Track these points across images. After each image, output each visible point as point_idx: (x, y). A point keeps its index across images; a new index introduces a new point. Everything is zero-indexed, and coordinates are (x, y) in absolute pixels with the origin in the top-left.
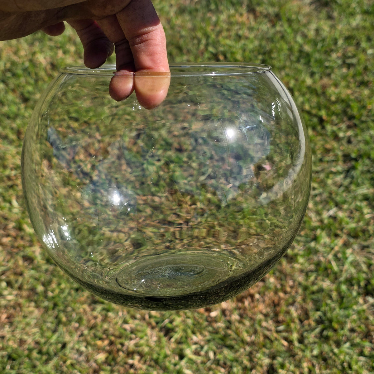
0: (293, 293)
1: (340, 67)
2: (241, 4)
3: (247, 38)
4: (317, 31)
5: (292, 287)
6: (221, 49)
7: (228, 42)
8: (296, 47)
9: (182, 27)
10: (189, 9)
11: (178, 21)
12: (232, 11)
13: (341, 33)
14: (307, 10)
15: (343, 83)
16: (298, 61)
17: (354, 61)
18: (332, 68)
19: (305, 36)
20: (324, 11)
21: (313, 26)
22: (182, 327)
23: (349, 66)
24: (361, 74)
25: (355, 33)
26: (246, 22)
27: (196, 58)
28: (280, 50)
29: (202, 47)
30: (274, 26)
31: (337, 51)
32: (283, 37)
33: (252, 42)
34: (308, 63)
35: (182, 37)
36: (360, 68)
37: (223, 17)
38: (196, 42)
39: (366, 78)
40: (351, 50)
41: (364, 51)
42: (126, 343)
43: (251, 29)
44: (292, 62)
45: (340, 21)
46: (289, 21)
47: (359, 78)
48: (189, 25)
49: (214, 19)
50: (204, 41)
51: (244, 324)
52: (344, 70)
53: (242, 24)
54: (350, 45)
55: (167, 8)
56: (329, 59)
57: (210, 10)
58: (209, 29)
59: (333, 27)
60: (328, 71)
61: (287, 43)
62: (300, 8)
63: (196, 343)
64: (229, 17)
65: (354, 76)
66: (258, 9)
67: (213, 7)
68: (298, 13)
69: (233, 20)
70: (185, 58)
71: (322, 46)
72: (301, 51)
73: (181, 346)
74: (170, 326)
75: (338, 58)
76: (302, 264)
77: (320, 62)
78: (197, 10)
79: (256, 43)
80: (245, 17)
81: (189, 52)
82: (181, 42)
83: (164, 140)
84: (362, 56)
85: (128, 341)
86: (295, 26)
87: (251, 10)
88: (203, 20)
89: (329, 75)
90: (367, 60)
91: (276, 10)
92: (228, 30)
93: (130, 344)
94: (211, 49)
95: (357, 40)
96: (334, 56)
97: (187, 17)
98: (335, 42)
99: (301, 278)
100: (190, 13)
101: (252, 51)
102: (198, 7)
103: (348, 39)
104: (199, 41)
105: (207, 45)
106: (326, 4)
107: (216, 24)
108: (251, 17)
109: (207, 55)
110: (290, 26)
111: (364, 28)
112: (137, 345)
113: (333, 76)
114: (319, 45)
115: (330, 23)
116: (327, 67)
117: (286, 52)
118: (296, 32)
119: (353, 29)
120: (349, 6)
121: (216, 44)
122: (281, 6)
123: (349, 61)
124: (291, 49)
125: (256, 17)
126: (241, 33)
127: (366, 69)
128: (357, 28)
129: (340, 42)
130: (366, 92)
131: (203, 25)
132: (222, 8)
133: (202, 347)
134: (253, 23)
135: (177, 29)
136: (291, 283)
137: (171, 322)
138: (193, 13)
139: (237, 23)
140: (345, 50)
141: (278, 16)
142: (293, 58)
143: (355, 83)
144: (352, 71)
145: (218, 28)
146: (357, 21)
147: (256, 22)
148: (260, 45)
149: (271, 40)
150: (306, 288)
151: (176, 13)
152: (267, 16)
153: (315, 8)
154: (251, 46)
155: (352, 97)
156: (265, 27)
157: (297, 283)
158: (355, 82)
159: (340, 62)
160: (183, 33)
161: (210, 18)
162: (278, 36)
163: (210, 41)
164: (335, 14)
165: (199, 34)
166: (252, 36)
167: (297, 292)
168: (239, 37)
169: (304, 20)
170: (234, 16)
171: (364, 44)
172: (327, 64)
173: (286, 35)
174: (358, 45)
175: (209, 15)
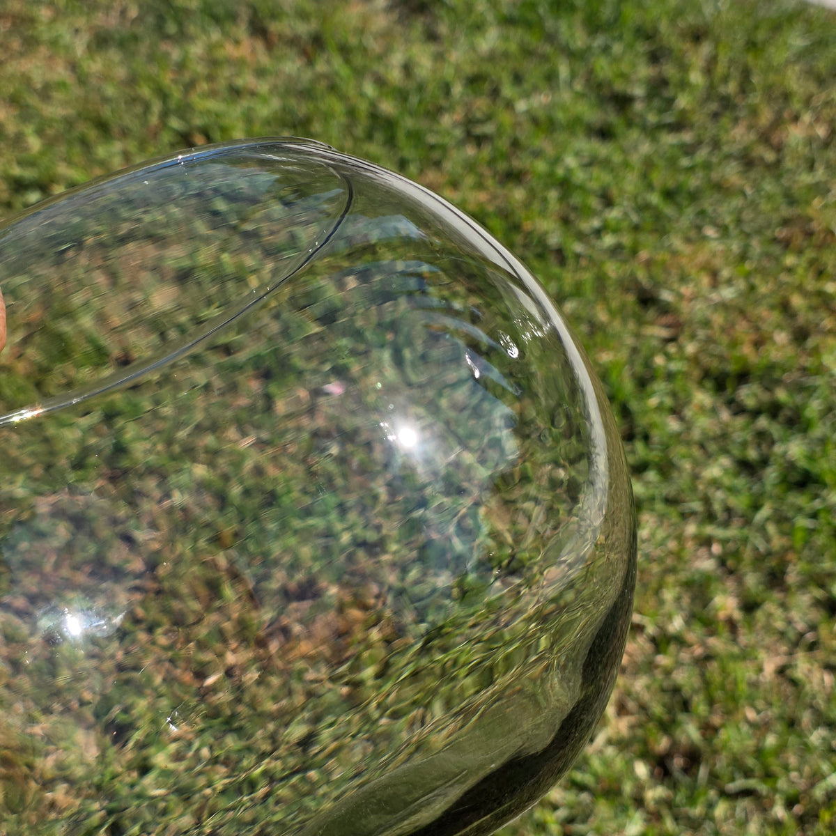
0: (380, 606)
1: (461, 143)
2: (233, 17)
3: (253, 94)
4: (407, 68)
5: (378, 597)
6: (198, 121)
7: (212, 105)
8: (363, 107)
9: (105, 77)
10: (117, 36)
11: (95, 66)
12: (215, 35)
13: (458, 69)
14: (381, 22)
15: (469, 180)
16: (369, 137)
17: (488, 129)
18: (444, 148)
19: (380, 82)
20: (419, 25)
21: (397, 58)
22: (149, 716)
23: (480, 140)
24: (506, 157)
25: (488, 68)
26: (249, 59)
27: (142, 145)
28: (327, 117)
29: (154, 120)
30: (310, 62)
31: (451, 109)
32: (333, 88)
33: (265, 101)
34: (391, 142)
35: (106, 100)
36: (503, 144)
37: (196, 49)
38: (138, 109)
39: (517, 164)
40: (481, 104)
41: (509, 105)
42: (39, 762)
43: (261, 73)
44: (356, 140)
45: (453, 42)
46: (345, 50)
47: (502, 166)
48: (121, 72)
49: (176, 54)
50: (157, 107)
51: (268, 685)
52: (470, 151)
53: (239, 64)
54: (477, 93)
55: (67, 38)
56: (435, 127)
57: (167, 37)
58: (167, 78)
59: (439, 57)
60: (436, 155)
61: (343, 98)
62: (365, 19)
63: (176, 740)
64: (211, 48)
65: (492, 162)
66: (274, 27)
67: (171, 28)
68: (361, 31)
69: (220, 54)
70: (117, 146)
71: (420, 102)
72: (374, 116)
73: (145, 752)
74: (123, 718)
75: (455, 125)
76: (395, 553)
77: (416, 137)
78: (135, 38)
79: (276, 103)
80: (245, 47)
81: (125, 133)
82: (106, 112)
83: (91, 340)
84: (505, 118)
85: (42, 759)
86: (358, 60)
87: (259, 30)
88: (152, 58)
89: (437, 164)
90: (517, 125)
91: (313, 26)
92: (210, 78)
93: (46, 765)
94: (175, 123)
95: (492, 82)
96: (446, 120)
97: (114, 55)
98: (446, 89)
99: (392, 578)
100: (122, 45)
101: (267, 122)
102: (140, 30)
103: (474, 81)
104: (147, 107)
105: (165, 115)
106: (422, 9)
107: (181, 66)
108: (260, 45)
109: (166, 138)
110: (347, 61)
111: (506, 55)
112: (60, 766)
113: (448, 165)
114: (414, 100)
115: (432, 48)
116: (432, 147)
117: (343, 120)
118: (359, 73)
119: (482, 59)
120: (470, 8)
121: (184, 110)
122: (324, 19)
123: (479, 130)
124: (352, 113)
125: (269, 46)
126: (240, 82)
127: (516, 144)
128: (492, 57)
129: (458, 89)
130: (519, 194)
131: (153, 70)
132: (192, 29)
133: (190, 744)
134: (264, 59)
135: (93, 81)
136: (375, 589)
137: (126, 710)
138: (126, 43)
139: (229, 61)
140: (468, 107)
141: (318, 42)
142: (359, 131)
143: (494, 177)
144: (486, 152)
145: (187, 76)
146: (490, 40)
147: (271, 57)
148: (284, 109)
149: (307, 94)
150: (400, 593)
151: (89, 47)
152: (294, 42)
153: (399, 18)
154: (264, 111)
155: (490, 209)
156: (292, 66)
157: (386, 588)
158: (496, 173)
159: (459, 133)
160: (110, 91)
161: (167, 55)
162: (323, 84)
163: (172, 104)
164: (443, 29)
165: (145, 91)
166: (263, 87)
167: (384, 604)
168: (236, 93)
169: (375, 46)
170: (219, 45)
171: (507, 91)
172: (432, 139)
173: (338, 80)
174: (495, 93)
175: (165, 47)
